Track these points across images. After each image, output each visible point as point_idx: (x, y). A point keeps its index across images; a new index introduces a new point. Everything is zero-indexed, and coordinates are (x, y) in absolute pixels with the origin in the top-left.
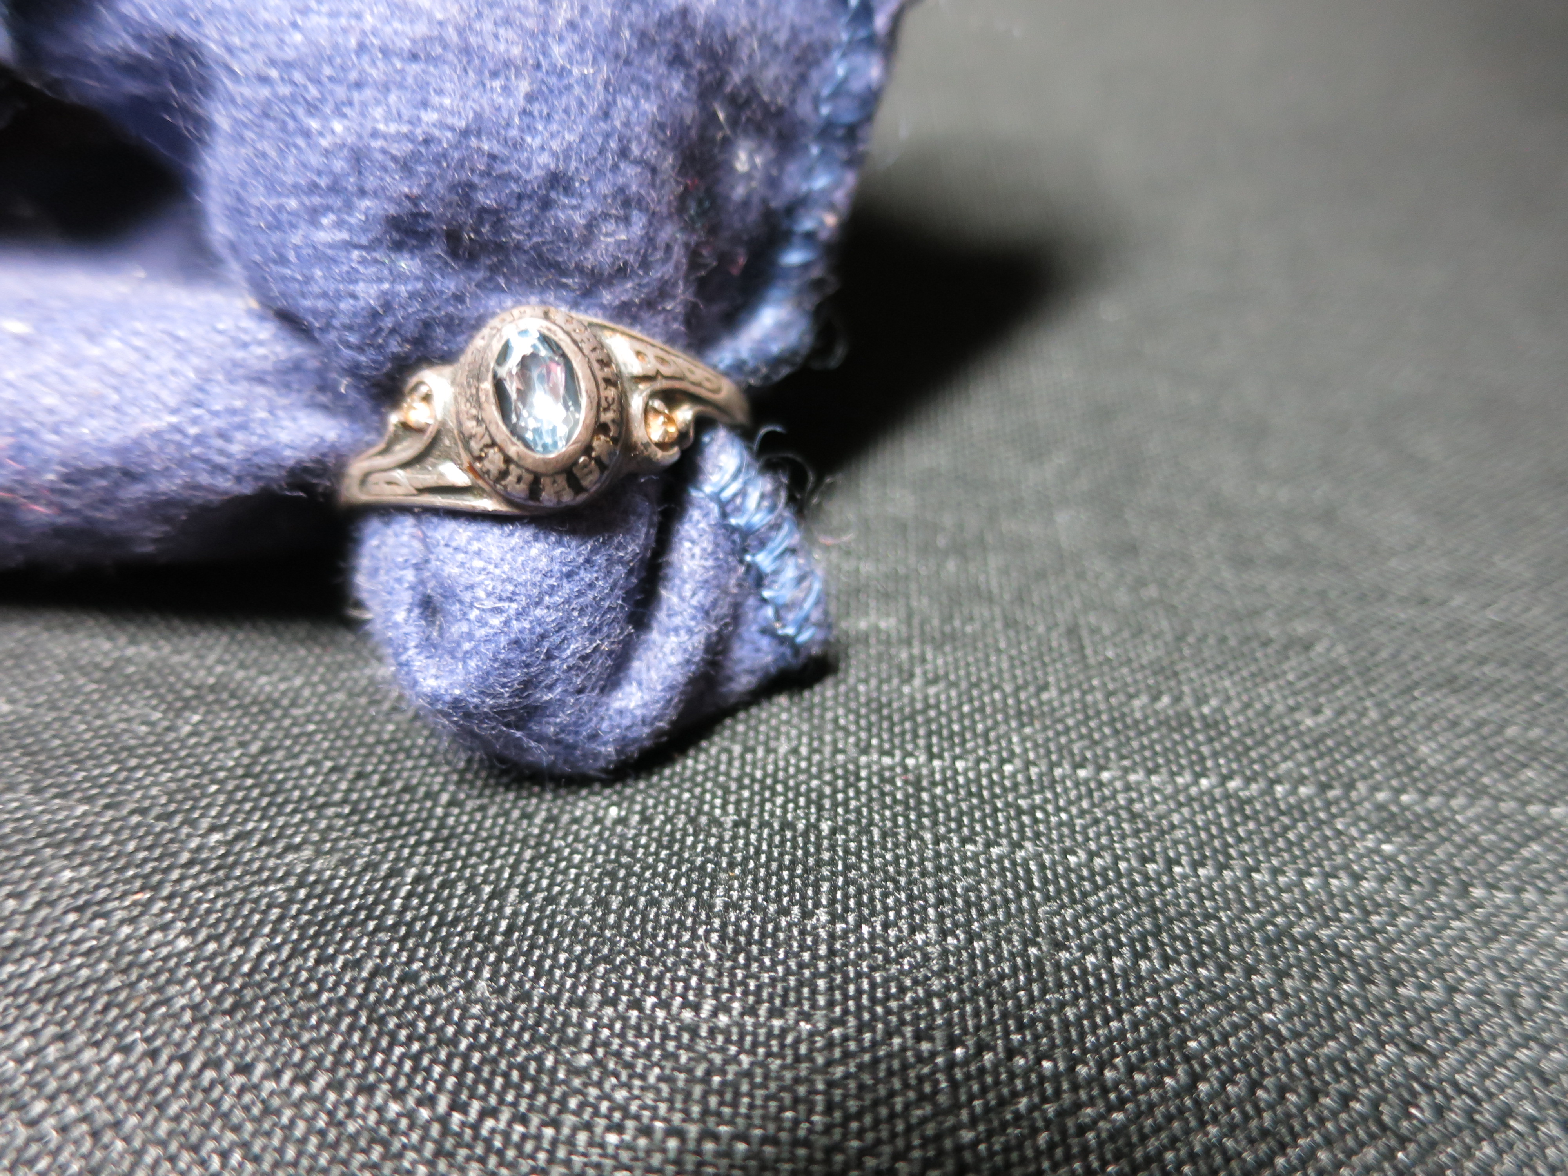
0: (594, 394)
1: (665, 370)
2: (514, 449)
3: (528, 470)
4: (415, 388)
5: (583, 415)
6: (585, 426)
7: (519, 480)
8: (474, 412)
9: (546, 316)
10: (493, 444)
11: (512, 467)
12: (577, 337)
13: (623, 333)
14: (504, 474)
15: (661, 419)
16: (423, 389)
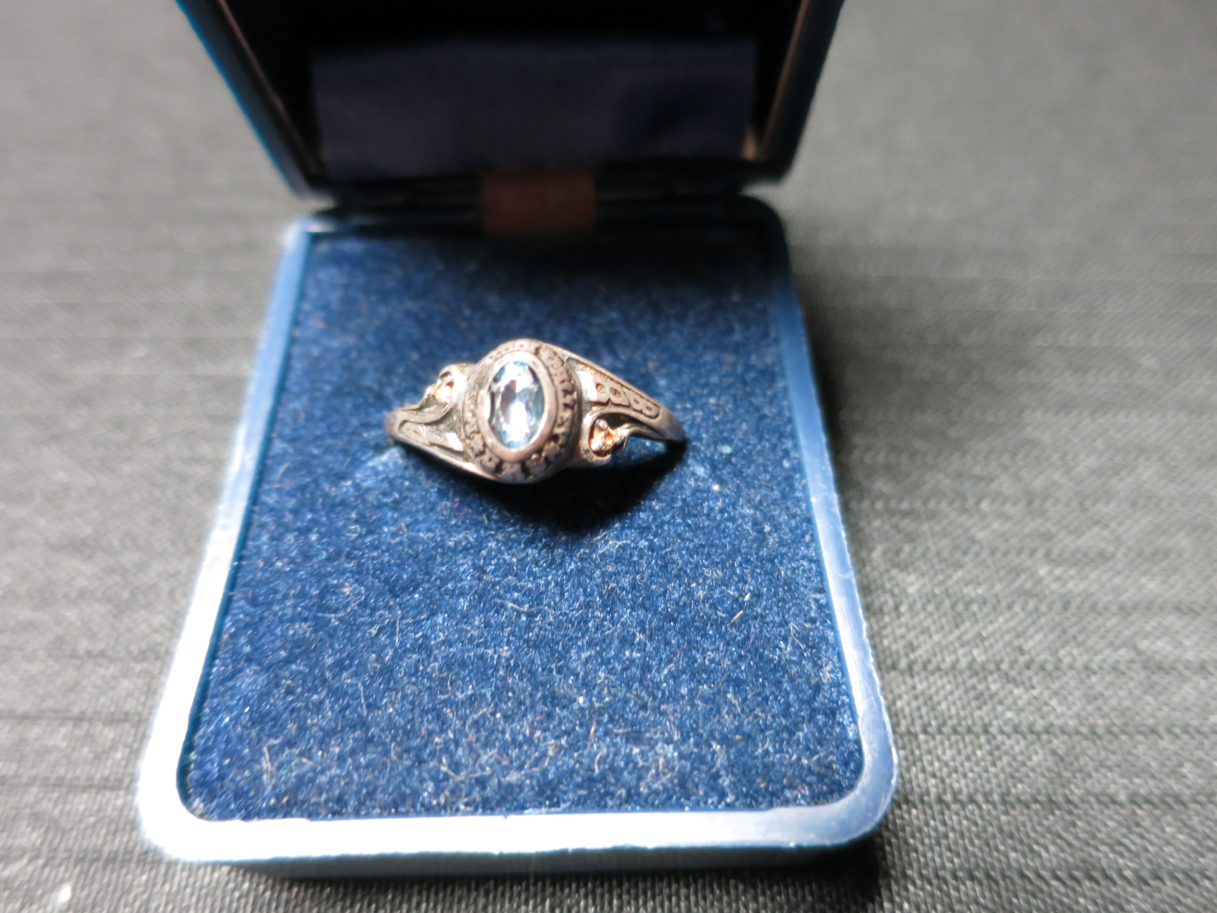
0: (553, 414)
1: (615, 399)
2: (491, 440)
3: (497, 456)
4: (447, 374)
5: (542, 426)
6: (541, 436)
7: (490, 460)
8: (472, 407)
9: (537, 352)
10: (478, 432)
11: (487, 451)
12: (553, 371)
13: (592, 368)
14: (482, 453)
15: (603, 434)
16: (448, 379)
